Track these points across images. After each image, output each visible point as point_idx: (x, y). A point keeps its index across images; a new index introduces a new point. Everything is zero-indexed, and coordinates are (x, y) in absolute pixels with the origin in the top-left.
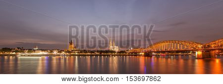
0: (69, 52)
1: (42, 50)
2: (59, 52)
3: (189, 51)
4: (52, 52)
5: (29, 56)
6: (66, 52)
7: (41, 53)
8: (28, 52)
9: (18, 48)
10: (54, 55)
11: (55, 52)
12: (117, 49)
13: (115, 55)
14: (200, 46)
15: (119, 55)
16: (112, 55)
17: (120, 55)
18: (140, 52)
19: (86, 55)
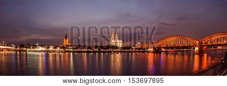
0: (63, 47)
1: (42, 46)
2: (54, 48)
3: (191, 47)
4: (48, 48)
5: (33, 51)
6: (61, 48)
7: (41, 49)
8: (33, 48)
9: (28, 44)
10: (51, 52)
11: (51, 48)
12: (120, 44)
13: (118, 52)
14: (197, 42)
15: (123, 52)
16: (115, 52)
17: (125, 52)
18: (148, 48)
19: (82, 52)
